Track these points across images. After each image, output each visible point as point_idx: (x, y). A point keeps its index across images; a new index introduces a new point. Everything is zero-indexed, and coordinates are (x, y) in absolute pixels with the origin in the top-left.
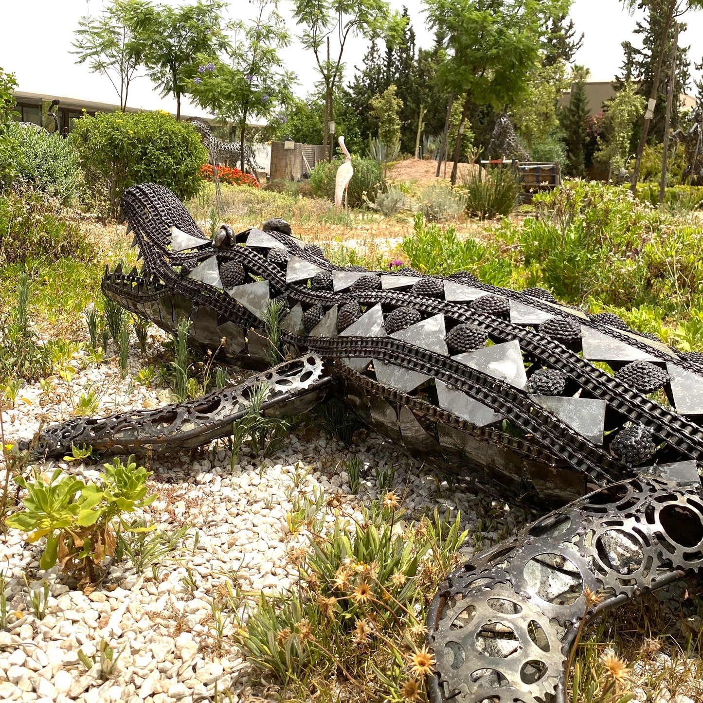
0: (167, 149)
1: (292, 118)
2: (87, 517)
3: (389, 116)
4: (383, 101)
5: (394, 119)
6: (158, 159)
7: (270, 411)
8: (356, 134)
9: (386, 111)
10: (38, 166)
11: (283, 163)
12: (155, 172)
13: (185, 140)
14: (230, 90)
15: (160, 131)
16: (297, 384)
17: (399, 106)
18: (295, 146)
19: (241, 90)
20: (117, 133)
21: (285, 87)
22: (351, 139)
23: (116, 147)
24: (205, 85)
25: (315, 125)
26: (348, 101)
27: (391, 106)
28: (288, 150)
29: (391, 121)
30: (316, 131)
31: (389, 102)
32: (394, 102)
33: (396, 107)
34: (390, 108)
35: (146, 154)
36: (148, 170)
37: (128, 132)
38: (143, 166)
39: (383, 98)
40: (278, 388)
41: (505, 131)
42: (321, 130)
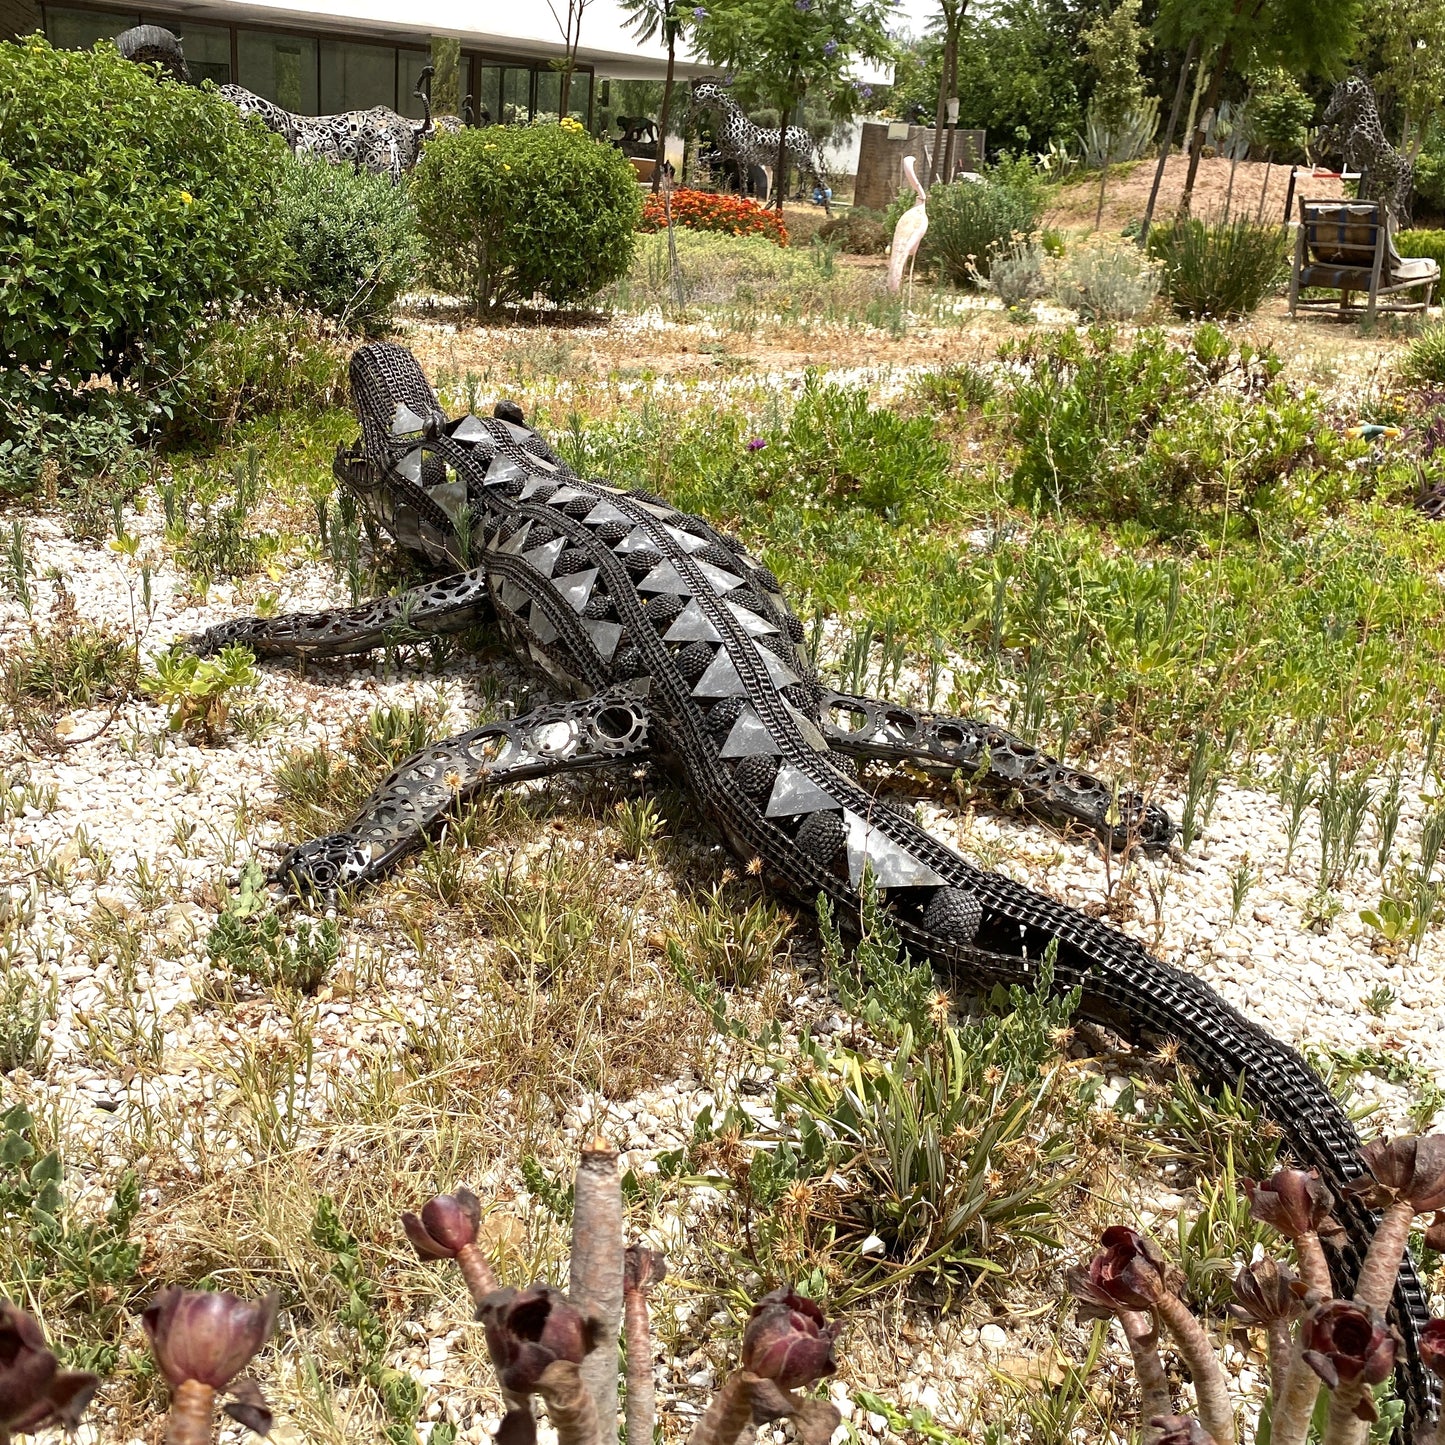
0: (569, 196)
1: (934, 59)
2: (199, 687)
3: (1120, 65)
4: (1111, 34)
5: (1130, 72)
6: (553, 214)
7: (422, 624)
8: (1069, 93)
9: (1115, 55)
10: (349, 235)
11: (883, 169)
12: (549, 236)
13: (601, 178)
14: (762, 31)
15: (561, 162)
16: (453, 598)
17: (1144, 44)
18: (910, 132)
19: (786, 30)
20: (486, 168)
21: (875, 22)
22: (1057, 106)
23: (485, 191)
24: (715, 22)
25: (980, 76)
26: (1057, 21)
27: (1125, 44)
28: (894, 141)
29: (1122, 77)
30: (982, 88)
31: (1122, 34)
32: (1134, 34)
33: (1137, 46)
34: (1124, 50)
35: (533, 205)
36: (536, 234)
37: (502, 167)
38: (528, 227)
39: (1111, 27)
40: (433, 600)
41: (1355, 107)
42: (992, 86)
